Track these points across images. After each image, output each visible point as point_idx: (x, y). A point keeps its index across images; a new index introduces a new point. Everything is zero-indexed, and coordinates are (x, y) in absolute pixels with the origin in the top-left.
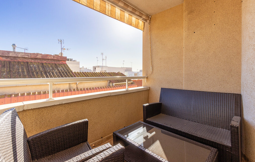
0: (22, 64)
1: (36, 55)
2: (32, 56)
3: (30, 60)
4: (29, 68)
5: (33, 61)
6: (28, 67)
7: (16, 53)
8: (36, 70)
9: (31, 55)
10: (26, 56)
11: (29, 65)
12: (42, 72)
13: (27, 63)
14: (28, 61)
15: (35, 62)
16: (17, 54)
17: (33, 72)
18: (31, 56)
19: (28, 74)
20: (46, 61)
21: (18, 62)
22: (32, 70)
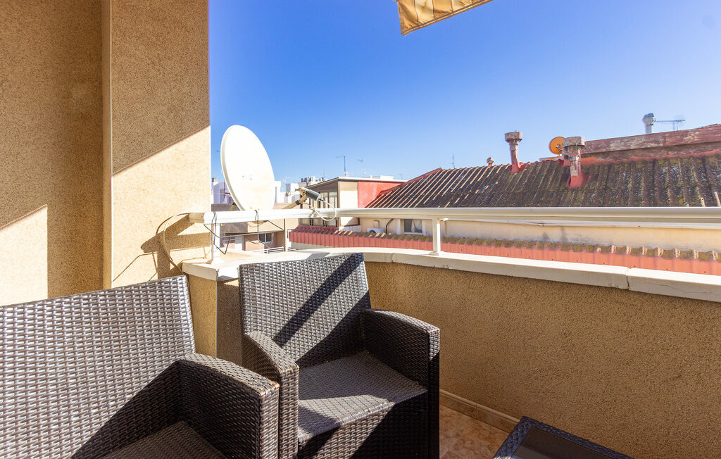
0: (639, 166)
1: (682, 136)
2: (669, 141)
3: (664, 154)
4: (656, 177)
5: (671, 154)
6: (653, 176)
7: (626, 140)
8: (676, 182)
9: (665, 137)
10: (652, 142)
11: (659, 168)
12: (693, 188)
13: (654, 162)
14: (657, 157)
15: (677, 158)
16: (628, 141)
17: (665, 189)
18: (665, 142)
19: (649, 195)
20: (718, 150)
21: (630, 164)
22: (664, 181)
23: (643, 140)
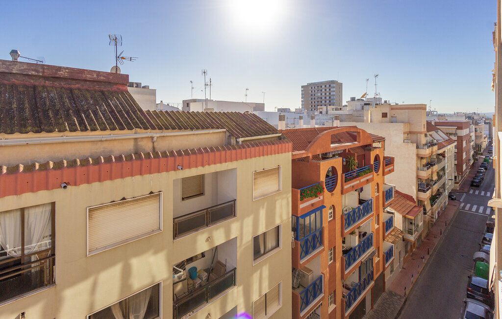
0: (21, 89)
1: (57, 70)
2: (47, 73)
3: (41, 82)
4: (38, 100)
5: (48, 83)
6: (35, 99)
7: (8, 63)
8: (54, 106)
9: (44, 69)
10: (33, 70)
11: (39, 93)
12: (68, 111)
13: (35, 87)
14: (37, 83)
15: (52, 87)
16: (10, 65)
17: (47, 111)
18: (43, 72)
19: (34, 115)
20: (79, 85)
21: (12, 86)
22: (45, 104)
23: (25, 67)
